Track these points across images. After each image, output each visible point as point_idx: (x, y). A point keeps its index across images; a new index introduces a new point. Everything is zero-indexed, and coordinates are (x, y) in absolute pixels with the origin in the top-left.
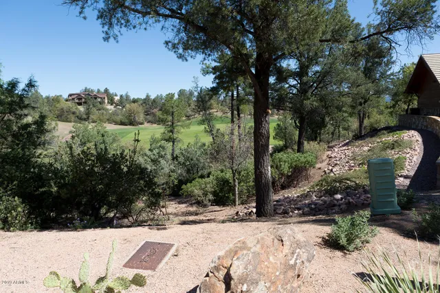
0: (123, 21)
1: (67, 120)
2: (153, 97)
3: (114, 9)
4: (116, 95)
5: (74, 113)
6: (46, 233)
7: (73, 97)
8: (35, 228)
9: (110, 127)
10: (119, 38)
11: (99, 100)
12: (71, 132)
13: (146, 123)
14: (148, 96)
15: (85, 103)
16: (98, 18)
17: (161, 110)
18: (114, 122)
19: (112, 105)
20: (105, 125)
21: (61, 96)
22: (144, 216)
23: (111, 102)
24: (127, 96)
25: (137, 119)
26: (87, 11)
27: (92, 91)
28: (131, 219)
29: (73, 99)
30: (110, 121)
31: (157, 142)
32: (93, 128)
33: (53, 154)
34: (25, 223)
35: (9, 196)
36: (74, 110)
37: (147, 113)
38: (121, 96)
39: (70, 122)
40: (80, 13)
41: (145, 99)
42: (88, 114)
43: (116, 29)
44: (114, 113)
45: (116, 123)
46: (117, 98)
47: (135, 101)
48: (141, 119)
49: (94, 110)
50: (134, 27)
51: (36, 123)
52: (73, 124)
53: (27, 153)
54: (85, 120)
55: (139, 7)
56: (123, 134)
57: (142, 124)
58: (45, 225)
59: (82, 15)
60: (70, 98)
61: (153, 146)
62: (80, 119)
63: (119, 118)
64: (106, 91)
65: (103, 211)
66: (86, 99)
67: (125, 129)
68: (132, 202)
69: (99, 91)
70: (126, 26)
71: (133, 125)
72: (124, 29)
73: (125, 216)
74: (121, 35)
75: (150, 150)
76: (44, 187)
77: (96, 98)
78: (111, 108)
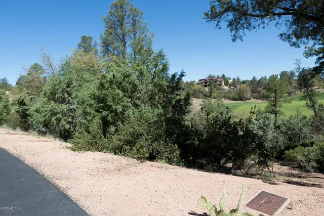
0: (245, 25)
1: (198, 97)
2: (258, 79)
3: (240, 18)
4: (230, 79)
5: (202, 92)
6: (191, 170)
7: (202, 81)
8: (185, 166)
9: (226, 102)
10: (243, 38)
11: (218, 83)
12: (201, 105)
13: (252, 99)
14: (254, 78)
15: (209, 85)
16: (228, 26)
17: (264, 88)
18: (228, 98)
19: (227, 86)
20: (223, 100)
21: (194, 81)
22: (253, 170)
23: (227, 84)
24: (238, 79)
25: (245, 95)
26: (220, 24)
27: (214, 77)
28: (243, 171)
29: (202, 83)
30: (226, 97)
31: (262, 114)
32: (215, 103)
33: (190, 119)
34: (179, 162)
35: (171, 143)
36: (202, 90)
37: (253, 91)
38: (234, 79)
39: (200, 98)
40: (217, 25)
41: (251, 81)
42: (211, 92)
43: (241, 32)
44: (229, 92)
45: (230, 99)
46: (231, 81)
47: (244, 82)
48: (248, 96)
49: (215, 90)
50: (254, 28)
51: (184, 99)
52: (201, 100)
53: (181, 118)
54: (209, 97)
55: (258, 12)
56: (235, 107)
57: (249, 99)
58: (190, 165)
59: (218, 27)
60: (200, 82)
61: (259, 117)
62: (206, 96)
63: (231, 95)
64: (223, 76)
65: (222, 162)
66: (211, 83)
67: (237, 103)
68: (244, 158)
69: (218, 76)
70: (247, 28)
71: (242, 100)
72: (246, 31)
73: (239, 168)
74: (245, 35)
75: (256, 120)
76: (189, 140)
77: (216, 82)
78: (226, 88)
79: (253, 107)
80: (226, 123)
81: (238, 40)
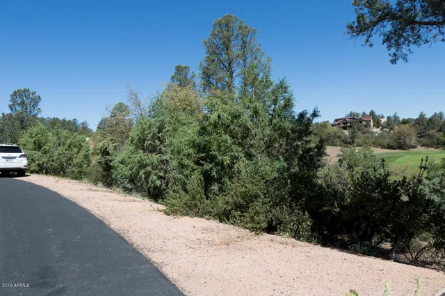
0: (411, 39)
1: (333, 144)
2: (428, 116)
3: (403, 30)
4: (383, 117)
5: (339, 137)
6: (328, 251)
7: (339, 122)
8: (318, 243)
9: (378, 151)
10: (408, 58)
11: (364, 123)
12: (338, 156)
13: (419, 147)
14: (422, 116)
15: (350, 127)
16: (384, 42)
17: (440, 131)
18: (380, 145)
19: (378, 127)
20: (372, 148)
21: (328, 121)
22: (426, 256)
23: (377, 124)
24: (396, 117)
25: (408, 141)
26: (372, 40)
27: (357, 115)
28: (409, 255)
29: (339, 124)
30: (376, 144)
31: (437, 169)
32: (360, 152)
33: (323, 176)
34: (311, 236)
35: (298, 209)
36: (338, 135)
37: (420, 135)
38: (389, 118)
39: (336, 146)
40: (367, 41)
41: (417, 119)
42: (353, 137)
43: (405, 49)
44: (381, 136)
45: (383, 147)
46: (383, 120)
47: (405, 122)
48: (413, 142)
49: (359, 134)
50: (427, 41)
51: (316, 147)
52: (339, 148)
53: (312, 174)
54: (350, 143)
55: (432, 18)
56: (395, 158)
57: (414, 147)
59: (368, 43)
60: (336, 123)
61: (432, 174)
62: (346, 143)
63: (386, 141)
64: (372, 113)
65: (375, 240)
66: (353, 123)
67: (395, 153)
68: (411, 235)
69: (364, 114)
70: (414, 43)
71: (403, 149)
72: (413, 47)
73: (403, 252)
74: (411, 53)
75: (426, 178)
76: (325, 206)
77: (361, 122)
78: (377, 130)
79: (425, 159)
80: (381, 183)
81: (400, 61)
